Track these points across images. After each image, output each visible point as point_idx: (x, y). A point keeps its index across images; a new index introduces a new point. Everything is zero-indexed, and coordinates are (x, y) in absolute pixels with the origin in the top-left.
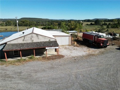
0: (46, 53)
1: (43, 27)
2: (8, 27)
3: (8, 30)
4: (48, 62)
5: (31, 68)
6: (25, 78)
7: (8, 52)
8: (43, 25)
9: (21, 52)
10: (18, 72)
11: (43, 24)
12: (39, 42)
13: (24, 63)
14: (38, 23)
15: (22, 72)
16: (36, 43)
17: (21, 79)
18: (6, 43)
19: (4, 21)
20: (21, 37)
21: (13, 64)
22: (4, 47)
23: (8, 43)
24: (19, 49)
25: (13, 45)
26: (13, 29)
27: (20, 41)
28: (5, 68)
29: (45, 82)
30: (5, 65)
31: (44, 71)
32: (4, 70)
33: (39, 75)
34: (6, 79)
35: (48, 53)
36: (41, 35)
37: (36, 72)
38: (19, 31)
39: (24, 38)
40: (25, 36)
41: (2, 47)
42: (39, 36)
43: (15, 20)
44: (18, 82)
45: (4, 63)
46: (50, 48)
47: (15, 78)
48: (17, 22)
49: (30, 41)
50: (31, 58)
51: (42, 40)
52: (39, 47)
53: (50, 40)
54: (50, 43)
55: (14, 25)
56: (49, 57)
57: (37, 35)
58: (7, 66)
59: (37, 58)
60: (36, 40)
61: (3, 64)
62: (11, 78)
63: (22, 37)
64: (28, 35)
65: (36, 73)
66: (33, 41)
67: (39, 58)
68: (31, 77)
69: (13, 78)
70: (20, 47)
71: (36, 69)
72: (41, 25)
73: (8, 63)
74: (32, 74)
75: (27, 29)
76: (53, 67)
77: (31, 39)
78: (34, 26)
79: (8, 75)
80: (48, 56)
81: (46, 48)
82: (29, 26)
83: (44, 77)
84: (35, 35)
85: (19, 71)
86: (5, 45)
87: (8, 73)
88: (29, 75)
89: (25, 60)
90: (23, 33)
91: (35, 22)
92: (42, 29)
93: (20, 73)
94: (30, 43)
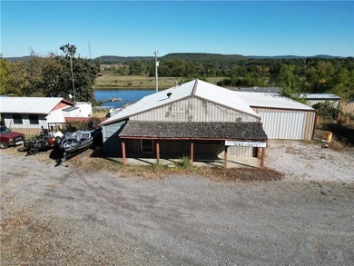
0: (225, 156)
1: (221, 79)
2: (135, 79)
3: (133, 85)
4: (227, 184)
5: (180, 193)
6: (163, 218)
7: (128, 141)
8: (223, 74)
9: (158, 145)
10: (147, 197)
11: (223, 72)
12: (206, 124)
13: (163, 175)
14: (210, 66)
15: (158, 198)
16: (199, 124)
17: (154, 217)
18: (126, 119)
19: (126, 63)
20: (162, 106)
21: (137, 173)
22: (122, 127)
23: (130, 119)
24: (155, 137)
25: (143, 125)
26: (145, 84)
27: (160, 117)
28: (120, 181)
29: (215, 241)
30: (119, 174)
31: (214, 208)
32: (116, 185)
33: (199, 217)
34: (120, 209)
35: (229, 157)
36: (215, 104)
37: (193, 206)
38: (160, 90)
39: (170, 109)
40: (171, 103)
41: (117, 127)
42: (210, 106)
43: (151, 61)
44: (145, 223)
45: (117, 166)
46: (238, 143)
47: (138, 211)
48: (157, 64)
49: (182, 119)
50: (181, 165)
51: (216, 117)
52: (205, 137)
53: (239, 119)
54: (239, 128)
55: (148, 73)
56: (233, 169)
57: (204, 101)
58: (123, 176)
59: (199, 168)
60: (199, 116)
61: (116, 171)
62: (130, 210)
63: (166, 105)
64: (179, 100)
65: (192, 209)
66: (191, 117)
67: (205, 168)
68: (177, 217)
69: (135, 210)
70: (159, 132)
71: (192, 197)
72: (218, 75)
73: (127, 168)
74: (181, 210)
75: (180, 84)
76: (243, 204)
77: (187, 112)
78: (196, 78)
79: (124, 199)
80: (230, 165)
81: (227, 143)
82: (185, 75)
83: (215, 226)
84: (199, 102)
85: (150, 195)
86: (124, 122)
87: (124, 194)
88: (174, 210)
89: (166, 167)
90: (169, 95)
91: (201, 66)
92: (219, 84)
93: (153, 200)
94: (182, 123)
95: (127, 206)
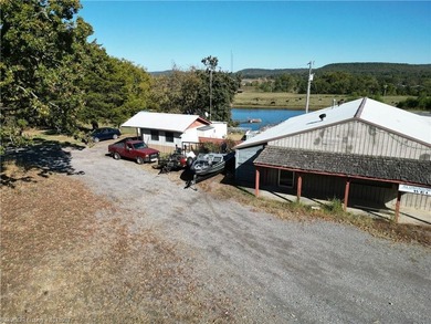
0: (397, 205)
1: (403, 98)
2: (281, 97)
3: (278, 103)
4: (397, 244)
5: (325, 244)
6: (298, 270)
7: (264, 170)
8: (408, 91)
9: (300, 179)
10: (280, 240)
11: (408, 89)
12: (372, 158)
13: (303, 217)
14: (388, 81)
15: (294, 245)
16: (361, 157)
17: (287, 266)
18: (264, 144)
19: (272, 77)
20: (311, 130)
21: (270, 209)
22: (259, 152)
23: (269, 143)
24: (297, 168)
25: (283, 152)
26: (293, 103)
27: (307, 143)
28: (250, 215)
29: (367, 316)
30: (250, 207)
31: (371, 272)
32: (245, 219)
33: (348, 279)
34: (247, 247)
35: (403, 206)
36: (389, 132)
37: (340, 264)
38: (311, 110)
39: (322, 135)
40: (324, 127)
41: (253, 152)
42: (380, 135)
43: (305, 73)
44: (274, 270)
45: (249, 198)
46: (419, 190)
47: (269, 255)
48: (311, 78)
49: (338, 149)
50: (329, 208)
51: (388, 149)
52: (368, 175)
53: (425, 156)
54: (423, 169)
55: (298, 89)
56: (407, 226)
57: (372, 127)
58: (254, 211)
59: (354, 217)
60: (362, 146)
61: (246, 202)
62: (259, 250)
63: (316, 129)
64: (336, 124)
65: (338, 267)
66: (351, 148)
67: (363, 217)
68: (317, 272)
69: (264, 252)
70: (303, 163)
71: (341, 252)
72: (399, 92)
73: (260, 202)
74: (325, 266)
75: (339, 103)
76: (418, 277)
77: (345, 140)
78: (364, 96)
79: (253, 237)
80: (402, 220)
81: (402, 188)
82: (349, 92)
83: (369, 296)
84: (365, 129)
85: (285, 238)
86: (261, 147)
87: (254, 231)
88: (313, 263)
89: (309, 208)
90: (322, 116)
91: (374, 80)
92: (400, 106)
93: (287, 245)
94: (337, 154)
95: (255, 246)
